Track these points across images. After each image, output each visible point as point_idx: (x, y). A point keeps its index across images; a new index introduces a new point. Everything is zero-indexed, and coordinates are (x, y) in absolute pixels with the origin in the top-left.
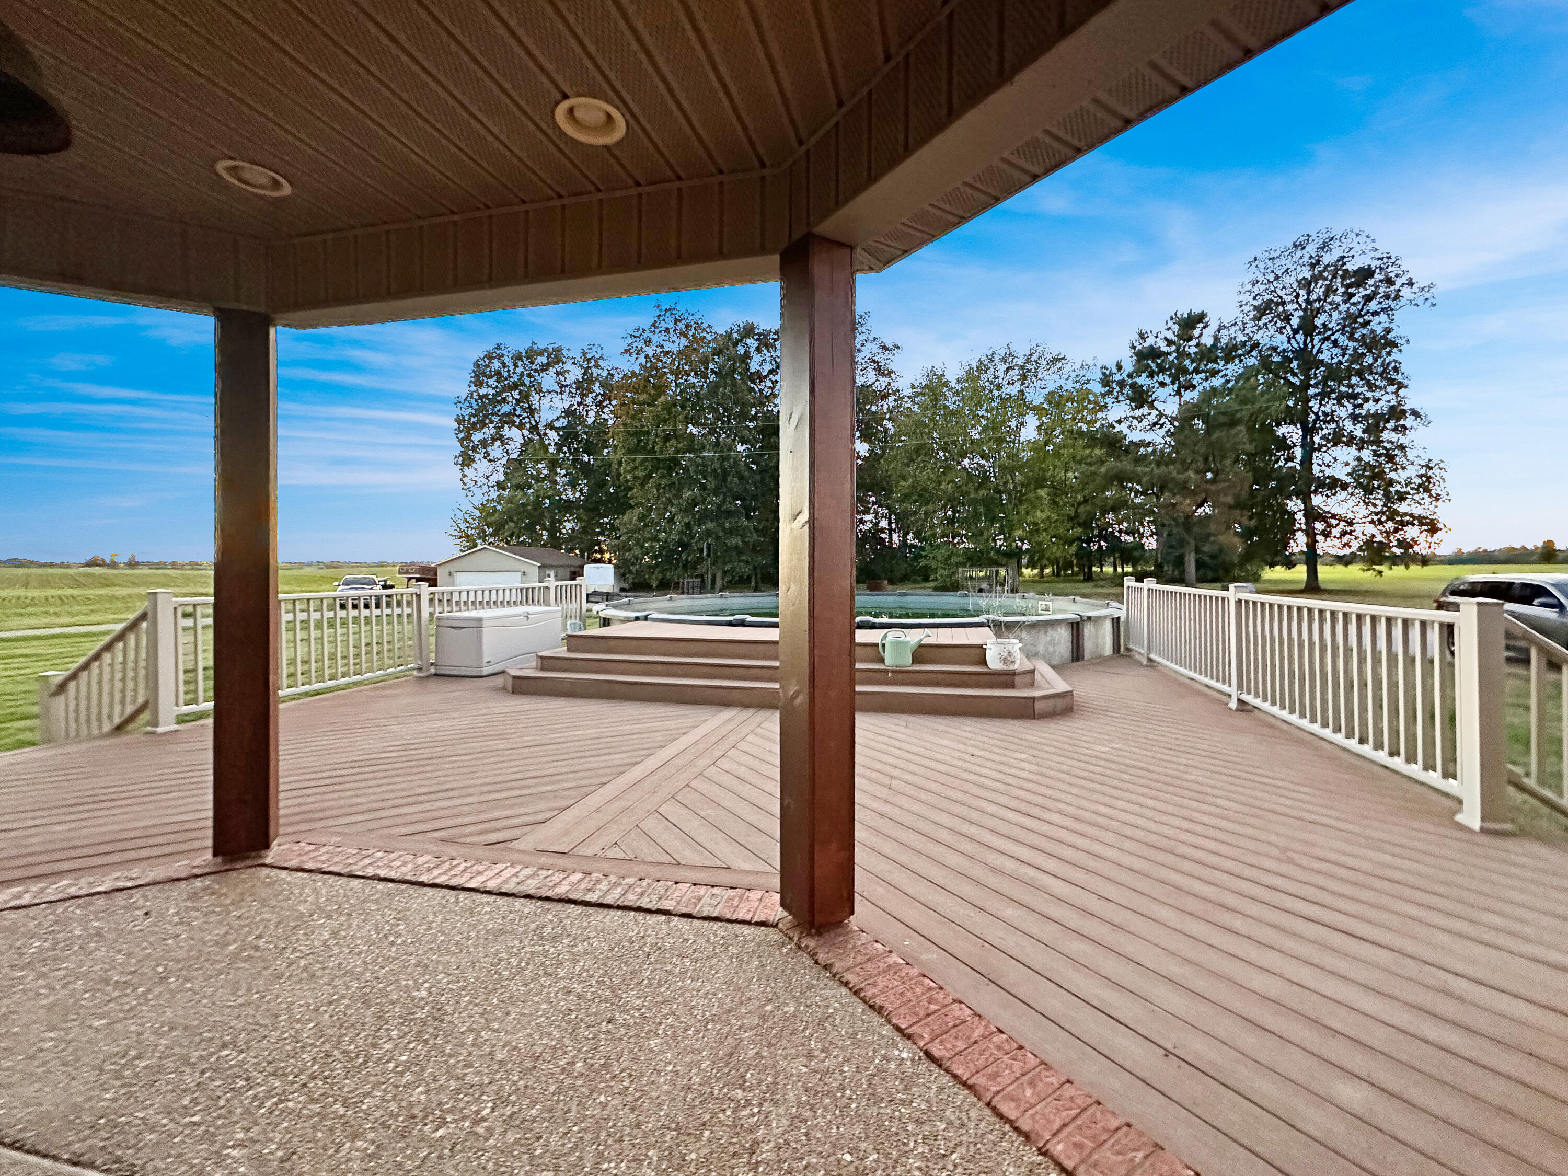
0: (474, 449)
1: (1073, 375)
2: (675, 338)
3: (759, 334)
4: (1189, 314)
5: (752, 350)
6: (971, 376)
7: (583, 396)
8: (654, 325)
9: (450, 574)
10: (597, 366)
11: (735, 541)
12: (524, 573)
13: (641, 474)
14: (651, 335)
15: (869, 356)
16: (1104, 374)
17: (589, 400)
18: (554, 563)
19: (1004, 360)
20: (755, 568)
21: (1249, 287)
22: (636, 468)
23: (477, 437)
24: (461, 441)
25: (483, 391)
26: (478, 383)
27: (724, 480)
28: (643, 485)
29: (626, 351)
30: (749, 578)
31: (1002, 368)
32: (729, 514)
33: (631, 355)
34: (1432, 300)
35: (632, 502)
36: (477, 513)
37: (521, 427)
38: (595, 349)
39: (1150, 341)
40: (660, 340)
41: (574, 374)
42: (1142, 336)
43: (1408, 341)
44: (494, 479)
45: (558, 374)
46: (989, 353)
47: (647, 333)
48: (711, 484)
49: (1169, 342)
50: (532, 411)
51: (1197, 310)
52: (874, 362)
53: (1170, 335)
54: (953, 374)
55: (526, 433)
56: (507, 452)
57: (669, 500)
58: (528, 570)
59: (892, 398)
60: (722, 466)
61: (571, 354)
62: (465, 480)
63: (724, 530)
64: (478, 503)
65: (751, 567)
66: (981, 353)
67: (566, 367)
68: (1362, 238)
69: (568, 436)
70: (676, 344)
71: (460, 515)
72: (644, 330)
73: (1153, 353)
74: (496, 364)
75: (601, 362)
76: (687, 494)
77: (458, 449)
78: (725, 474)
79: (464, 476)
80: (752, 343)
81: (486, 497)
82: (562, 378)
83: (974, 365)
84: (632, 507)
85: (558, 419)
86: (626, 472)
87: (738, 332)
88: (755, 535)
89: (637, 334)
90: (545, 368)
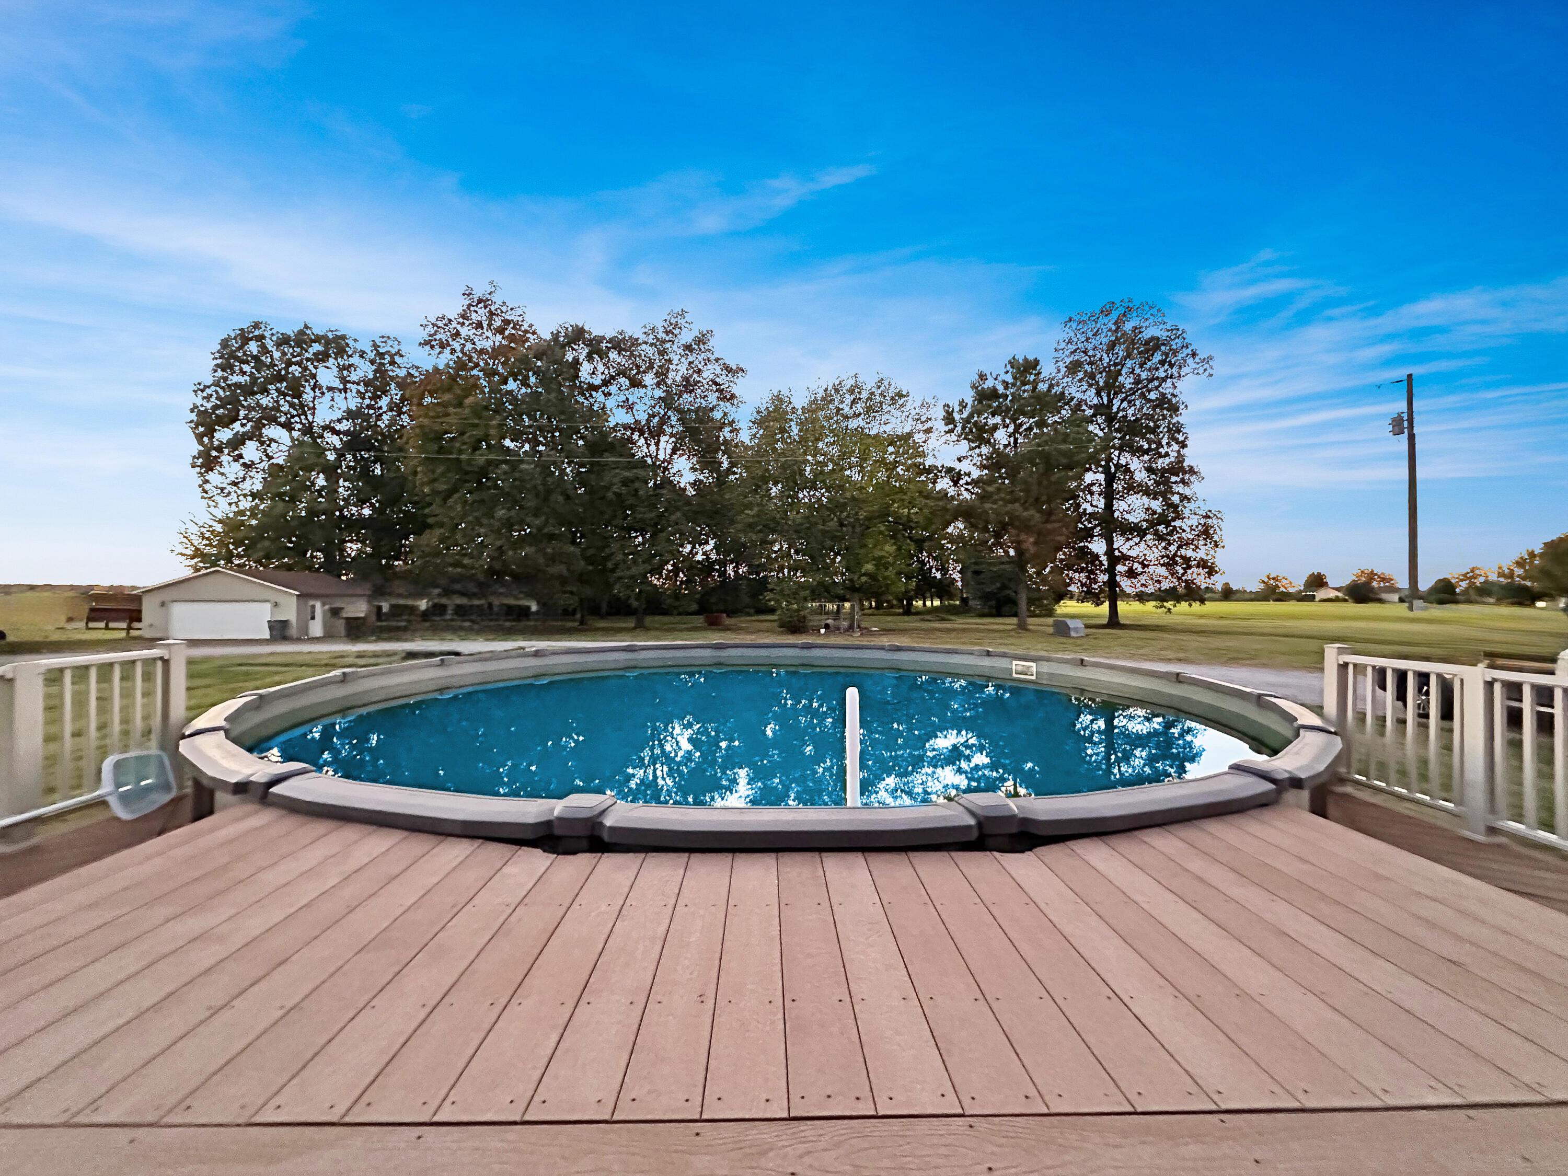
0: (220, 449)
1: (913, 412)
2: (489, 334)
3: (591, 340)
4: (1026, 359)
5: (582, 358)
6: (814, 407)
7: (376, 398)
8: (464, 316)
9: (163, 604)
10: (393, 363)
11: (559, 569)
12: (276, 605)
13: (442, 487)
14: (458, 327)
15: (712, 376)
16: (947, 412)
17: (384, 402)
18: (322, 592)
19: (851, 391)
20: (581, 600)
21: (1063, 345)
22: (434, 480)
23: (223, 435)
24: (199, 438)
25: (235, 379)
26: (226, 366)
27: (546, 500)
28: (445, 500)
29: (426, 343)
30: (574, 613)
31: (849, 399)
32: (551, 537)
33: (432, 347)
34: (1209, 371)
35: (430, 520)
36: (219, 528)
37: (288, 426)
38: (390, 342)
39: (989, 383)
40: (471, 333)
41: (365, 369)
42: (982, 377)
43: (1186, 406)
44: (247, 486)
45: (342, 368)
46: (837, 382)
47: (454, 324)
48: (531, 503)
49: (1006, 385)
50: (303, 409)
51: (1031, 358)
52: (716, 384)
53: (1009, 378)
54: (800, 401)
55: (295, 434)
56: (267, 456)
57: (477, 518)
58: (280, 599)
59: (727, 429)
60: (544, 484)
61: (359, 346)
62: (207, 487)
63: (545, 554)
64: (220, 516)
65: (576, 598)
66: (829, 381)
67: (352, 361)
68: (1154, 311)
69: (354, 442)
70: (489, 341)
71: (194, 529)
72: (450, 320)
73: (993, 394)
74: (253, 347)
75: (397, 359)
76: (501, 513)
77: (195, 448)
78: (549, 492)
79: (207, 481)
80: (583, 352)
81: (234, 508)
82: (345, 373)
83: (821, 393)
84: (430, 527)
85: (339, 421)
86: (423, 484)
87: (566, 336)
88: (582, 563)
89: (440, 324)
90: (322, 357)
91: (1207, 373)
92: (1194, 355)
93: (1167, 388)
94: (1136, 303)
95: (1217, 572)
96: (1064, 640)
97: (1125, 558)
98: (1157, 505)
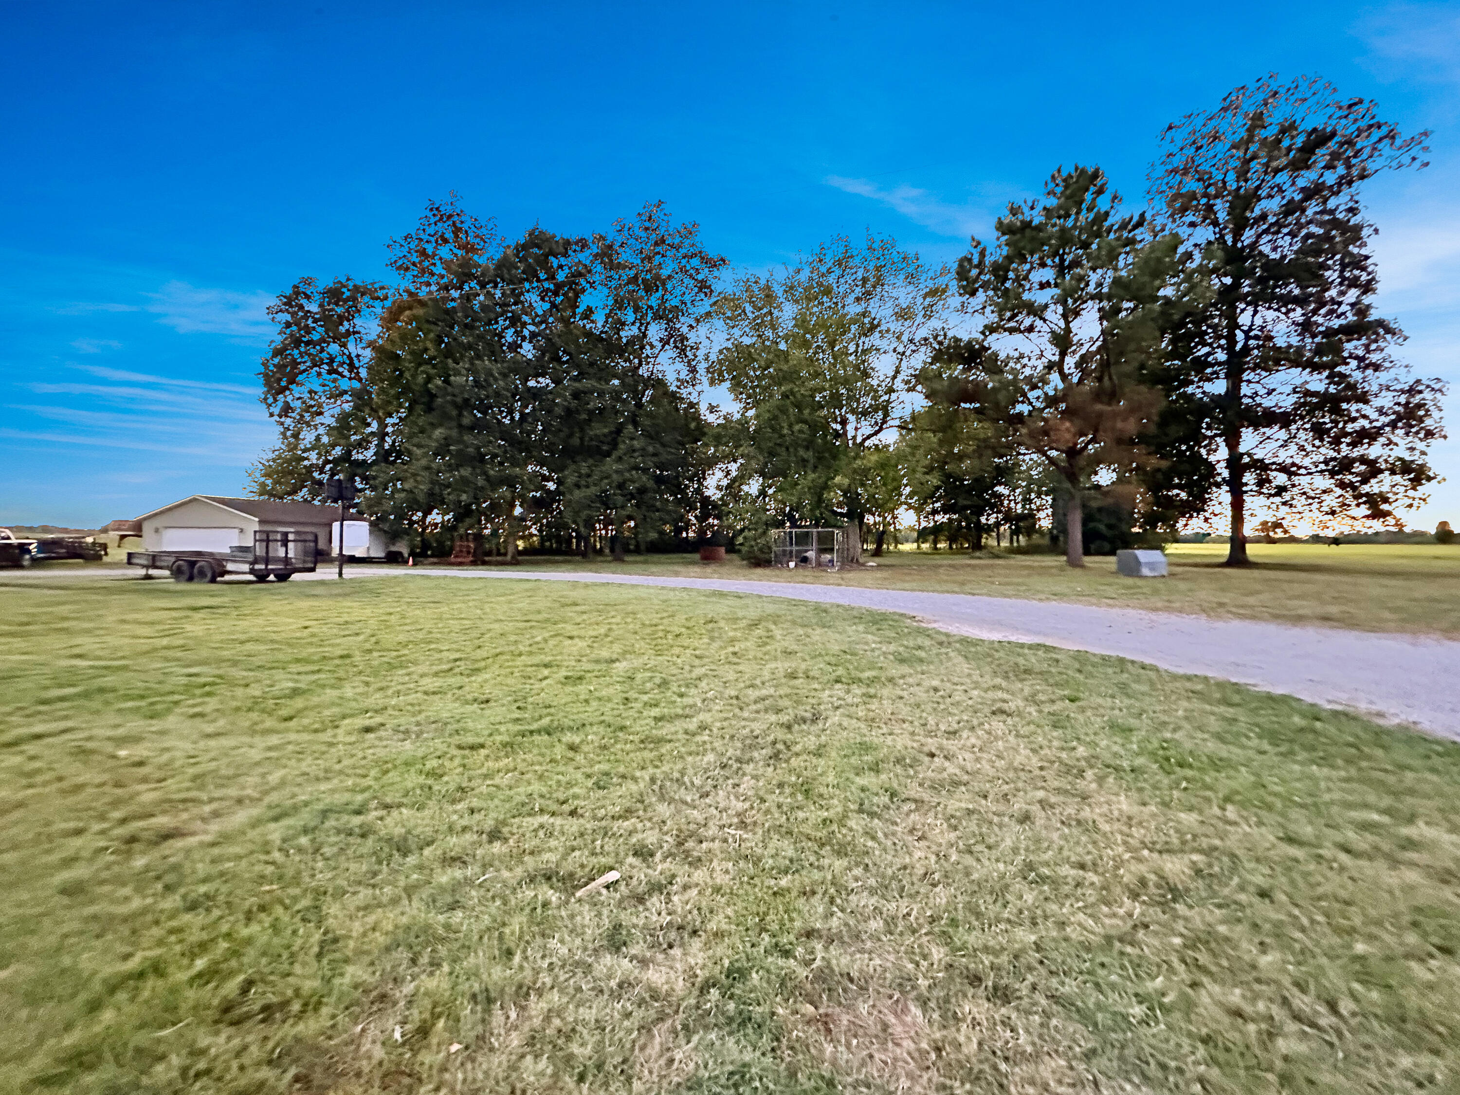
4: (1084, 172)
9: (157, 530)
12: (242, 531)
34: (1421, 157)
39: (1023, 214)
42: (1013, 210)
43: (1375, 227)
51: (1090, 168)
58: (247, 526)
91: (1417, 164)
92: (1391, 136)
93: (1339, 202)
94: (1284, 81)
95: (1429, 479)
96: (1130, 581)
97: (1260, 466)
98: (1318, 383)
